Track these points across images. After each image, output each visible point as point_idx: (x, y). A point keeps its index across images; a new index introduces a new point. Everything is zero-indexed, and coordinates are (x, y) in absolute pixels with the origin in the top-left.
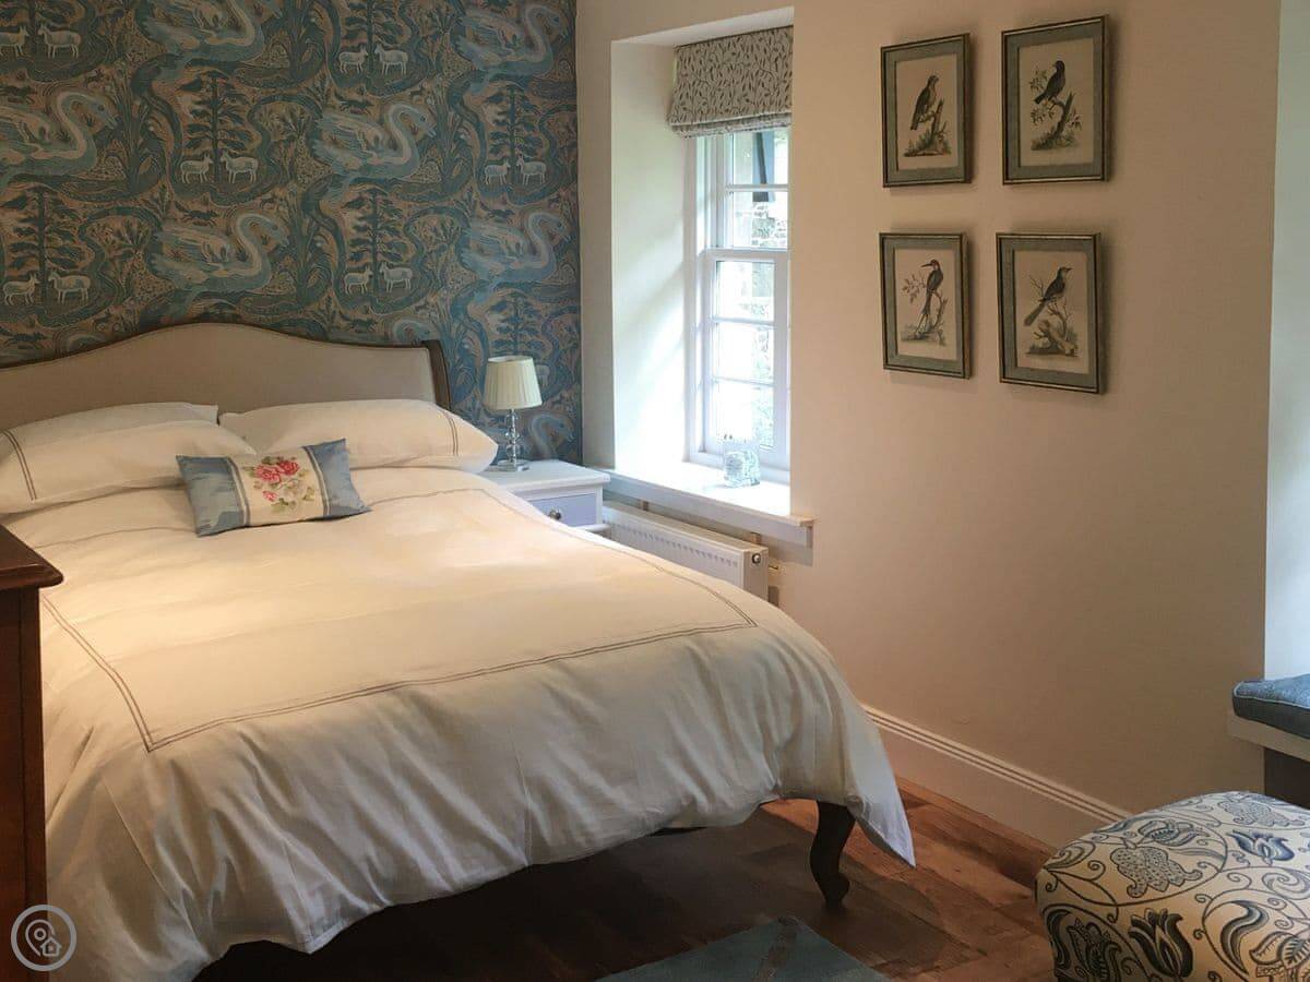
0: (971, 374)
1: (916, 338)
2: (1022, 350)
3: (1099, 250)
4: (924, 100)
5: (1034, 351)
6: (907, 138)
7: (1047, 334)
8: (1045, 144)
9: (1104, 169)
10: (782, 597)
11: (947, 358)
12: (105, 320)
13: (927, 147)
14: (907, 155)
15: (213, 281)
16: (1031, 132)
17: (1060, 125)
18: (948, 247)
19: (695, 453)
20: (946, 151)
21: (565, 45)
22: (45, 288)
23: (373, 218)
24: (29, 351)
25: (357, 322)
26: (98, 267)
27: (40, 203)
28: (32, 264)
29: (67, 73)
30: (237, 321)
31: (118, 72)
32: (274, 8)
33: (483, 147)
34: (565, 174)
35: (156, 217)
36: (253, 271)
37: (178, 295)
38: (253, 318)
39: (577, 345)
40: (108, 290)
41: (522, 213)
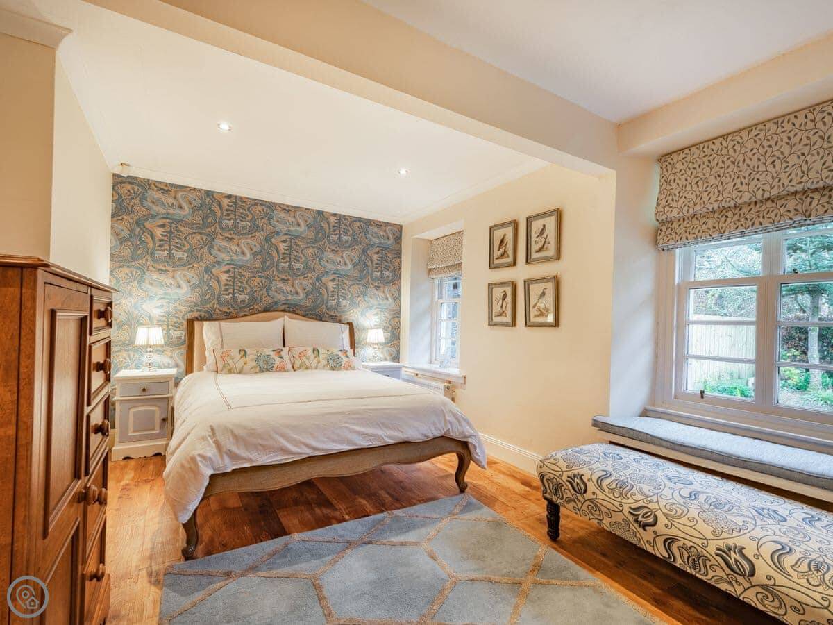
0: (515, 325)
1: (498, 316)
2: (532, 315)
3: (556, 282)
4: (502, 241)
5: (536, 316)
6: (497, 253)
7: (539, 310)
8: (539, 251)
9: (558, 256)
10: (456, 400)
11: (508, 321)
12: (253, 309)
13: (502, 256)
14: (497, 259)
15: (287, 300)
16: (535, 247)
17: (544, 244)
18: (508, 286)
19: (433, 361)
20: (508, 256)
21: (398, 239)
22: (234, 298)
23: (338, 285)
24: (228, 316)
25: (331, 316)
26: (252, 293)
27: (234, 272)
28: (231, 291)
29: (245, 234)
30: (294, 312)
31: (261, 235)
32: (310, 221)
33: (373, 267)
34: (397, 277)
35: (270, 279)
36: (300, 298)
37: (276, 303)
38: (299, 312)
39: (399, 328)
40: (254, 300)
41: (384, 287)
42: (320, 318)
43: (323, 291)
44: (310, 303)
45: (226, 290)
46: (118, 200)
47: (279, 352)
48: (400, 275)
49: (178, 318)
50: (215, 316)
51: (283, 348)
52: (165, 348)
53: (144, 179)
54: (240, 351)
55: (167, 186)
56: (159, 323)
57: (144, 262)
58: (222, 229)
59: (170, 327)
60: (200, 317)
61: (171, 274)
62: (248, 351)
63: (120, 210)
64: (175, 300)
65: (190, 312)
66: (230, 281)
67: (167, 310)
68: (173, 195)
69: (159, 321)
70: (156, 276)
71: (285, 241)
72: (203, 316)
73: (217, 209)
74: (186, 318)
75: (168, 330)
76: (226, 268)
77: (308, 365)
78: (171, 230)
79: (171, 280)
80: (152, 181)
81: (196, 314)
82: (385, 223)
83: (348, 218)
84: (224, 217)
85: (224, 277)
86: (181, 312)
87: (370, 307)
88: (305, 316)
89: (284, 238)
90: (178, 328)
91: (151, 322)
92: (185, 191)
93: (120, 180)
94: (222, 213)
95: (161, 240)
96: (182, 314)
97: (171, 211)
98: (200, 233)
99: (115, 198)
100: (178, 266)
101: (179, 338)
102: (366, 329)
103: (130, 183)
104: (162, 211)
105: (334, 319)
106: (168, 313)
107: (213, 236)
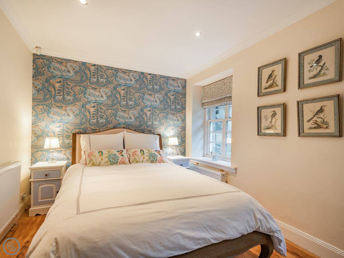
4: (270, 76)
6: (266, 85)
8: (314, 77)
10: (228, 183)
12: (107, 127)
13: (271, 86)
14: (266, 88)
15: (125, 122)
16: (308, 75)
19: (205, 155)
20: (277, 86)
21: (184, 87)
22: (97, 121)
23: (152, 113)
24: (95, 131)
25: (149, 130)
26: (107, 119)
27: (97, 107)
28: (96, 117)
29: (103, 86)
30: (129, 129)
31: (111, 86)
32: (137, 78)
33: (171, 103)
34: (184, 108)
35: (116, 111)
36: (132, 121)
37: (120, 124)
38: (132, 128)
39: (185, 137)
40: (108, 122)
41: (177, 114)
42: (143, 132)
43: (145, 117)
44: (137, 123)
45: (93, 117)
46: (36, 68)
47: (121, 152)
48: (185, 107)
49: (68, 133)
50: (87, 132)
51: (123, 150)
52: (62, 149)
53: (49, 56)
54: (99, 152)
55: (61, 60)
56: (59, 136)
57: (50, 102)
58: (91, 83)
59: (64, 138)
60: (80, 132)
61: (64, 108)
62: (104, 152)
63: (37, 74)
64: (67, 123)
65: (74, 129)
66: (95, 112)
67: (62, 128)
68: (65, 65)
69: (58, 135)
70: (57, 110)
71: (124, 89)
72: (81, 131)
73: (88, 72)
74: (72, 132)
75: (63, 139)
76: (93, 105)
77: (138, 159)
78: (64, 84)
79: (64, 112)
80: (54, 57)
81: (78, 130)
82: (177, 78)
83: (157, 76)
84: (92, 77)
85: (92, 110)
86: (70, 130)
87: (170, 125)
88: (135, 130)
89: (123, 88)
90: (68, 138)
91: (54, 135)
92: (71, 62)
93: (36, 57)
94: (91, 74)
95: (59, 90)
96: (70, 131)
97: (64, 74)
98: (79, 86)
99: (34, 67)
100: (68, 104)
101: (69, 143)
102: (167, 138)
103: (42, 59)
104: (59, 74)
105: (150, 132)
106: (63, 130)
107: (86, 88)
